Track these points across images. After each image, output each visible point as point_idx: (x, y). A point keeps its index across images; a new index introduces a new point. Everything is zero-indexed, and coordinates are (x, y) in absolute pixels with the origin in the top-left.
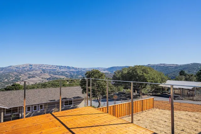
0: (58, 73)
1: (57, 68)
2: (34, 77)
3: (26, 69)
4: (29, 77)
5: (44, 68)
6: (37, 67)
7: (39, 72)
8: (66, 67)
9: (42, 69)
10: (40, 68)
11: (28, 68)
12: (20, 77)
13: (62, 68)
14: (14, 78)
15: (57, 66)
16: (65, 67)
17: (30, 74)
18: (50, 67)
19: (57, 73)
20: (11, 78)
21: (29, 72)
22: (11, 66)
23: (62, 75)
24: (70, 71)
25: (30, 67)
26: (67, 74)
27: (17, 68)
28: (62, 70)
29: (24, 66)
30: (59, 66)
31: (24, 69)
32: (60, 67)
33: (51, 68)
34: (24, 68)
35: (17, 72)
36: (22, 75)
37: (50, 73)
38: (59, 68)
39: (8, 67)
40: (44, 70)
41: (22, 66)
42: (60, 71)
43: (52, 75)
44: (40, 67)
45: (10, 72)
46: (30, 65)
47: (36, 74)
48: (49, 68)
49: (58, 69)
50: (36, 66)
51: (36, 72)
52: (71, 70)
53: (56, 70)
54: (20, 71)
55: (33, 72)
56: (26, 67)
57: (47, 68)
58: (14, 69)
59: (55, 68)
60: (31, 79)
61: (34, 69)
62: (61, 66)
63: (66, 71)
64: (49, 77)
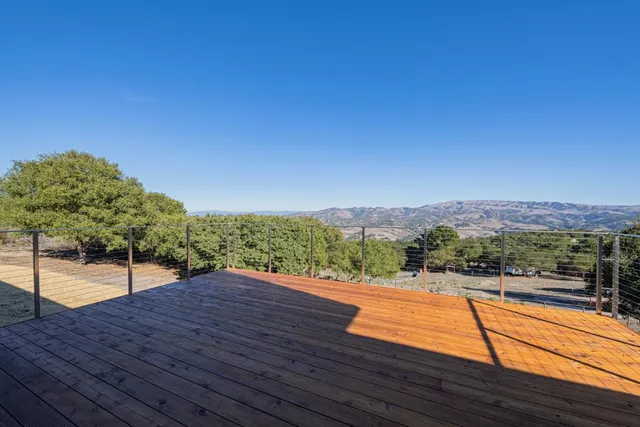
0: (525, 218)
1: (522, 207)
2: (467, 225)
3: (450, 209)
5: (488, 208)
6: (473, 206)
7: (477, 216)
8: (549, 204)
9: (483, 209)
10: (480, 207)
11: (455, 209)
13: (535, 206)
15: (521, 203)
16: (546, 203)
17: (458, 220)
18: (503, 206)
19: (521, 219)
21: (457, 216)
23: (536, 222)
24: (562, 214)
25: (459, 206)
26: (550, 222)
27: (436, 208)
28: (537, 212)
29: (449, 205)
30: (528, 203)
31: (447, 210)
32: (531, 205)
33: (505, 208)
34: (447, 208)
35: (435, 215)
37: (502, 218)
38: (529, 207)
40: (487, 213)
41: (444, 205)
42: (530, 214)
43: (509, 223)
44: (480, 205)
45: (426, 216)
46: (459, 203)
47: (471, 220)
48: (500, 208)
49: (524, 210)
50: (470, 204)
51: (470, 215)
52: (566, 212)
53: (518, 211)
54: (441, 214)
55: (465, 215)
56: (452, 207)
57: (494, 208)
58: (432, 210)
59: (517, 207)
61: (467, 210)
62: (534, 203)
63: (550, 215)
64: (499, 226)
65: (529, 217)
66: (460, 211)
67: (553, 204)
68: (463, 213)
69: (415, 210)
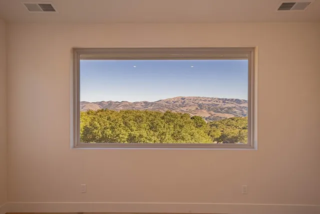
0: (222, 109)
1: (219, 102)
5: (201, 102)
6: (192, 101)
7: (194, 108)
8: (234, 100)
9: (198, 103)
10: (196, 102)
13: (227, 101)
15: (219, 99)
16: (232, 100)
18: (209, 101)
19: (220, 110)
21: (182, 109)
22: (160, 100)
23: (228, 112)
24: (240, 107)
25: (183, 101)
26: (235, 112)
28: (230, 105)
29: (176, 100)
30: (223, 99)
31: (175, 104)
32: (224, 101)
33: (210, 103)
34: (174, 102)
35: (167, 108)
37: (209, 109)
38: (223, 102)
39: (158, 101)
40: (200, 105)
41: (173, 100)
42: (224, 106)
43: (213, 113)
46: (183, 99)
48: (207, 103)
49: (221, 104)
50: (189, 99)
51: (190, 108)
52: (242, 105)
53: (217, 105)
54: (171, 107)
55: (188, 107)
56: (178, 101)
57: (204, 102)
58: (164, 104)
59: (217, 102)
61: (188, 104)
62: (226, 99)
63: (235, 107)
64: (207, 115)
65: (224, 108)
67: (236, 100)
69: (152, 103)
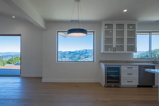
2: (88, 57)
3: (84, 52)
4: (85, 57)
11: (85, 52)
12: (81, 57)
14: (78, 58)
17: (86, 55)
20: (76, 57)
27: (79, 52)
36: (82, 56)
44: (92, 51)
45: (76, 54)
47: (89, 56)
60: (86, 58)
66: (86, 53)
68: (87, 53)
